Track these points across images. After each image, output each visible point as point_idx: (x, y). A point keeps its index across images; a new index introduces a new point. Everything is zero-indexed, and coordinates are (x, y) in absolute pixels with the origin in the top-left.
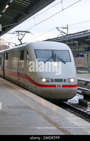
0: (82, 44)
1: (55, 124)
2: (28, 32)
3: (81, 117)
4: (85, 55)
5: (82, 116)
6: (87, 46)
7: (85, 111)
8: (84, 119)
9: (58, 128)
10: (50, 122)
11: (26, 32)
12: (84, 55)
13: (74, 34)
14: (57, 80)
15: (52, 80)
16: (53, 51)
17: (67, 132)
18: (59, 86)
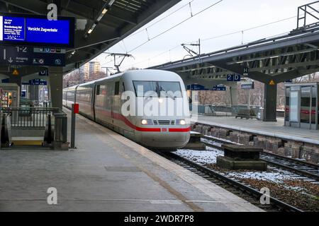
0: (221, 71)
1: (179, 196)
2: (129, 56)
3: (220, 185)
4: (227, 87)
5: (222, 183)
6: (230, 73)
7: (227, 176)
8: (226, 188)
9: (184, 202)
10: (172, 193)
11: (126, 55)
12: (225, 88)
13: (209, 55)
14: (162, 122)
15: (155, 122)
16: (157, 82)
17: (199, 208)
18: (165, 130)
